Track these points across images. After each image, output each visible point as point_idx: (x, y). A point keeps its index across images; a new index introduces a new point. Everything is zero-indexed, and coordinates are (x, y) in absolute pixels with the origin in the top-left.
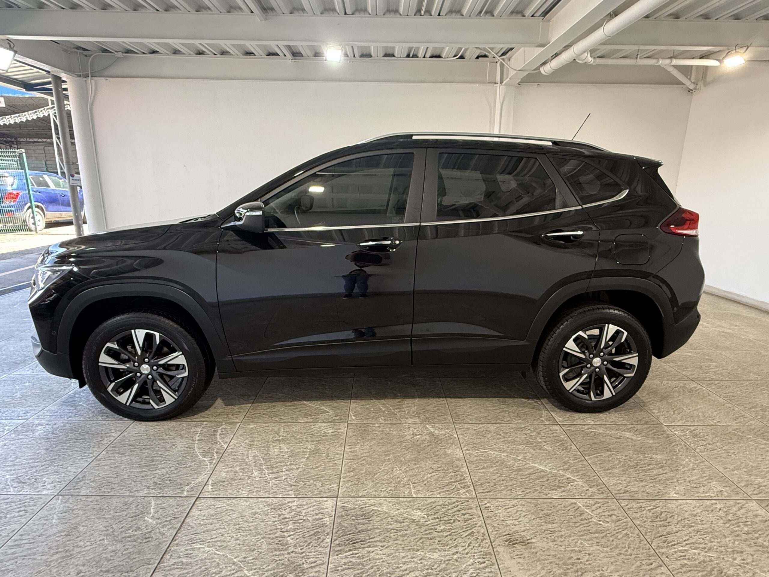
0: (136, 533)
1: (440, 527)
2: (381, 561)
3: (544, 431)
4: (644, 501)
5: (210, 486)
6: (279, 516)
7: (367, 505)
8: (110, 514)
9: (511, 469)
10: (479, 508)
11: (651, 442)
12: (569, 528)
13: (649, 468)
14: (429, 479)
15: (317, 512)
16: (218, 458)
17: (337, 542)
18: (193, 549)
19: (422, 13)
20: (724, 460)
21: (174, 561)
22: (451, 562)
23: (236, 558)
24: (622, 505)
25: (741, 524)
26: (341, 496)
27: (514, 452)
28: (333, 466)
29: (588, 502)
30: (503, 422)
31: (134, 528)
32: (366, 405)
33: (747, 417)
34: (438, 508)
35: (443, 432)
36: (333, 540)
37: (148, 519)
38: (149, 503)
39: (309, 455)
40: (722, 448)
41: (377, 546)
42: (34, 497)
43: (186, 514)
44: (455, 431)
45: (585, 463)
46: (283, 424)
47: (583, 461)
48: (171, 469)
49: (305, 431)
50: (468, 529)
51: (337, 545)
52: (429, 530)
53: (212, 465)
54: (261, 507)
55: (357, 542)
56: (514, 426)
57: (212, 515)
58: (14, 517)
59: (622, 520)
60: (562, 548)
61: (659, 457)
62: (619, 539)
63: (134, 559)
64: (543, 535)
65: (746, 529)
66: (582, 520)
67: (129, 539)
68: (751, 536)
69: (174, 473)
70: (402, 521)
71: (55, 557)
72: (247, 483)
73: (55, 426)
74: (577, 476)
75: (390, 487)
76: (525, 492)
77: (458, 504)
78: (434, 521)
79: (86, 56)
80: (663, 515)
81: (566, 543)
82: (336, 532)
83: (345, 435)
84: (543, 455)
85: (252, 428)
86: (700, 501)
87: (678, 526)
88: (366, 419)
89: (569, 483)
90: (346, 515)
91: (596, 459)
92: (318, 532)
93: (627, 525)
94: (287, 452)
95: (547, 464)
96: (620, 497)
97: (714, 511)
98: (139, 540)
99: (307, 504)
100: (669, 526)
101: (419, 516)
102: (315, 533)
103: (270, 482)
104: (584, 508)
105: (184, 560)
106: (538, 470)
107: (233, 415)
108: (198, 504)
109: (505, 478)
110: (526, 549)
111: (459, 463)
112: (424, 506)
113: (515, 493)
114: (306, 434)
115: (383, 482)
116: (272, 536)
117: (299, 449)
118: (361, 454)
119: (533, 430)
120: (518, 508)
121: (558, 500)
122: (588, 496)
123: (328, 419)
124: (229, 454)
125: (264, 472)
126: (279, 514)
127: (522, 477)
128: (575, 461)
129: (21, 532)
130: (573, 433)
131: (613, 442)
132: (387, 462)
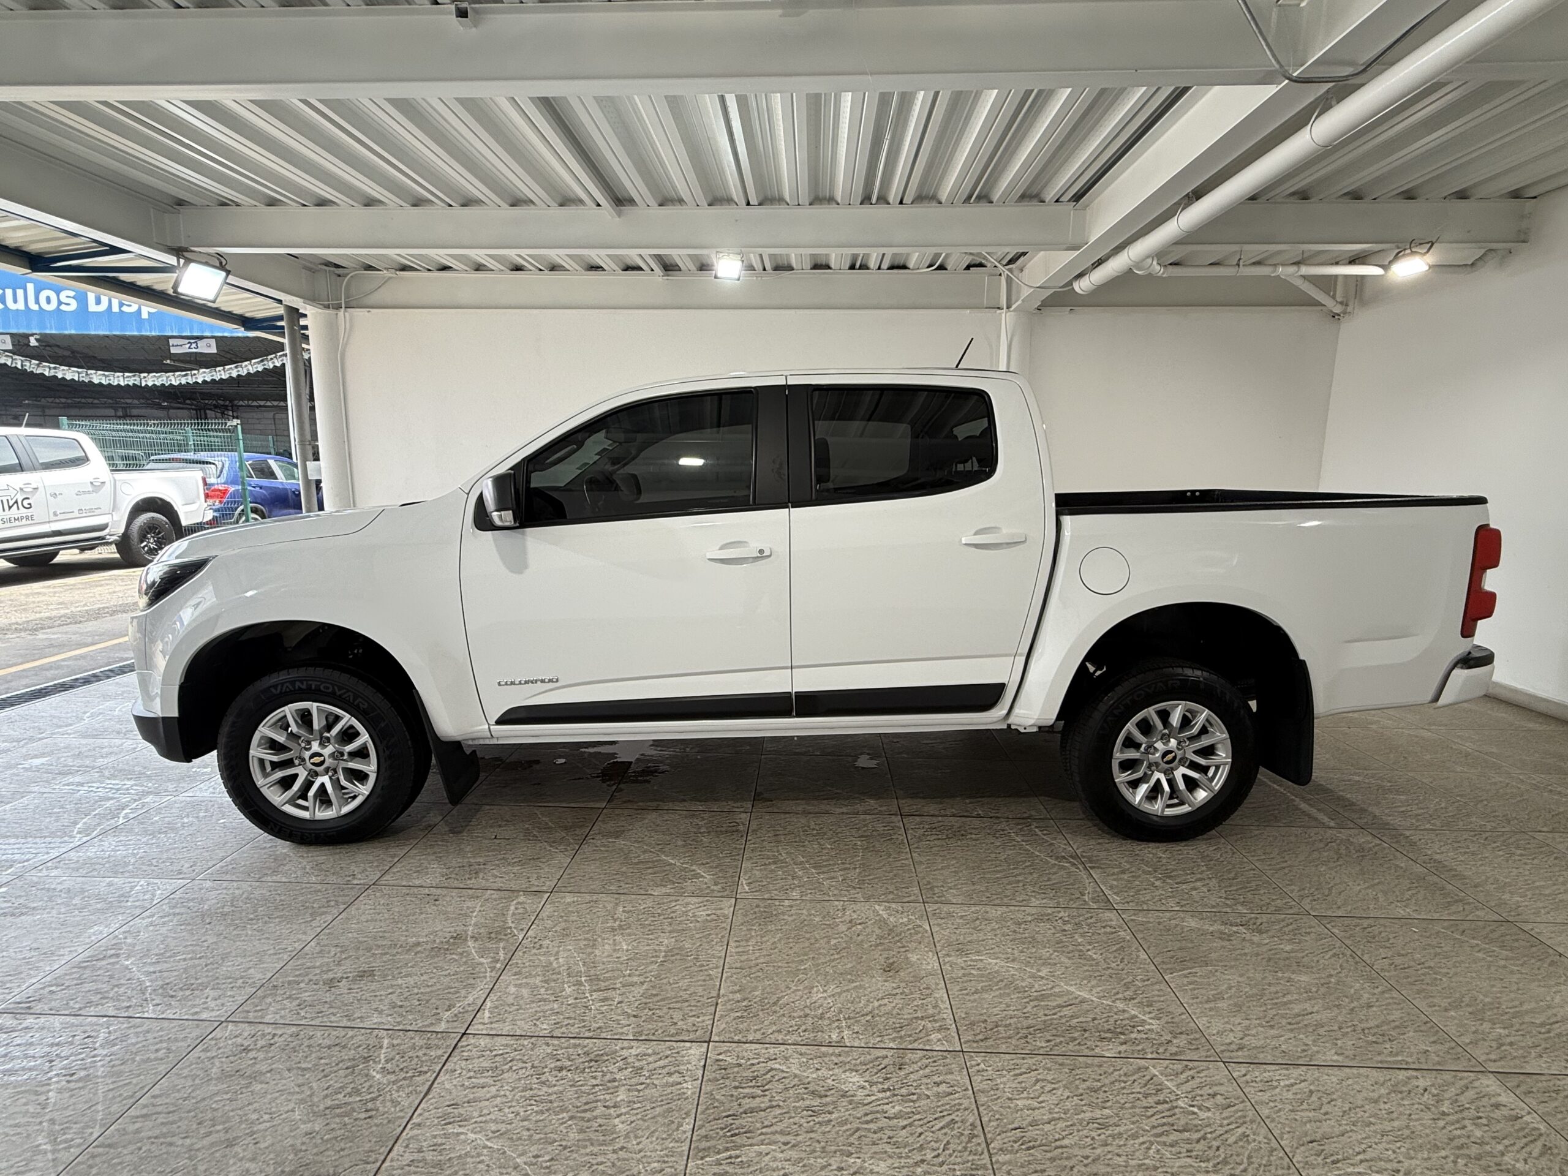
0: (351, 1100)
1: (893, 1107)
2: (782, 1172)
3: (1089, 922)
4: (1277, 1067)
5: (487, 1011)
7: (761, 1060)
8: (310, 1061)
9: (1025, 995)
10: (965, 1072)
11: (1288, 948)
12: (1134, 1119)
13: (1285, 1000)
14: (876, 1012)
15: (671, 1069)
16: (505, 960)
17: (703, 1132)
18: (446, 1136)
19: (874, 200)
20: (1429, 988)
21: (412, 1158)
23: (520, 1155)
24: (1235, 1075)
25: (1467, 1122)
26: (717, 1039)
27: (1032, 960)
28: (704, 980)
29: (1171, 1066)
30: (1014, 902)
31: (349, 1090)
32: (770, 864)
33: (1469, 904)
34: (890, 1069)
35: (905, 920)
36: (696, 1129)
37: (374, 1074)
38: (380, 1043)
39: (665, 956)
40: (1423, 963)
41: (775, 1143)
42: (187, 1023)
43: (441, 1065)
44: (925, 918)
45: (1164, 986)
46: (622, 897)
47: (1161, 983)
48: (422, 978)
49: (659, 911)
50: (945, 1113)
51: (702, 1137)
52: (873, 1112)
53: (494, 972)
54: (572, 1057)
55: (739, 1134)
56: (1034, 911)
57: (486, 1069)
58: (148, 1060)
59: (1234, 1106)
60: (1121, 1160)
61: (1304, 978)
62: (1230, 1145)
63: (343, 1150)
64: (1086, 1132)
65: (1478, 1133)
66: (1158, 1103)
67: (338, 1111)
68: (1488, 1148)
69: (428, 986)
70: (823, 1093)
71: (206, 1142)
72: (551, 1010)
73: (237, 892)
74: (1150, 1013)
75: (805, 1024)
76: (1052, 1043)
77: (927, 1061)
78: (881, 1095)
79: (339, 276)
80: (1314, 1098)
81: (1128, 1148)
82: (703, 1113)
83: (730, 920)
84: (1086, 968)
85: (569, 904)
86: (1385, 1072)
87: (1344, 1122)
88: (768, 892)
89: (1134, 1027)
90: (723, 1078)
91: (1186, 980)
92: (670, 1110)
93: (1245, 1117)
94: (627, 951)
95: (1093, 987)
96: (1231, 1058)
97: (1412, 1094)
98: (355, 1114)
99: (655, 1053)
100: (1326, 1120)
101: (854, 1083)
102: (665, 1112)
103: (593, 1007)
104: (1164, 1078)
105: (429, 1156)
106: (1076, 998)
107: (538, 878)
108: (462, 1047)
109: (1016, 1012)
110: (1052, 1160)
111: (931, 981)
112: (865, 1065)
113: (1034, 1043)
114: (662, 917)
115: (793, 1014)
116: (588, 1115)
117: (648, 945)
118: (756, 959)
119: (1067, 919)
120: (1039, 1074)
121: (1113, 1060)
122: (1171, 1054)
123: (701, 890)
124: (524, 952)
125: (583, 988)
126: (603, 1071)
127: (1046, 1012)
128: (1146, 983)
129: (156, 1091)
130: (1141, 928)
131: (1216, 947)
132: (801, 976)
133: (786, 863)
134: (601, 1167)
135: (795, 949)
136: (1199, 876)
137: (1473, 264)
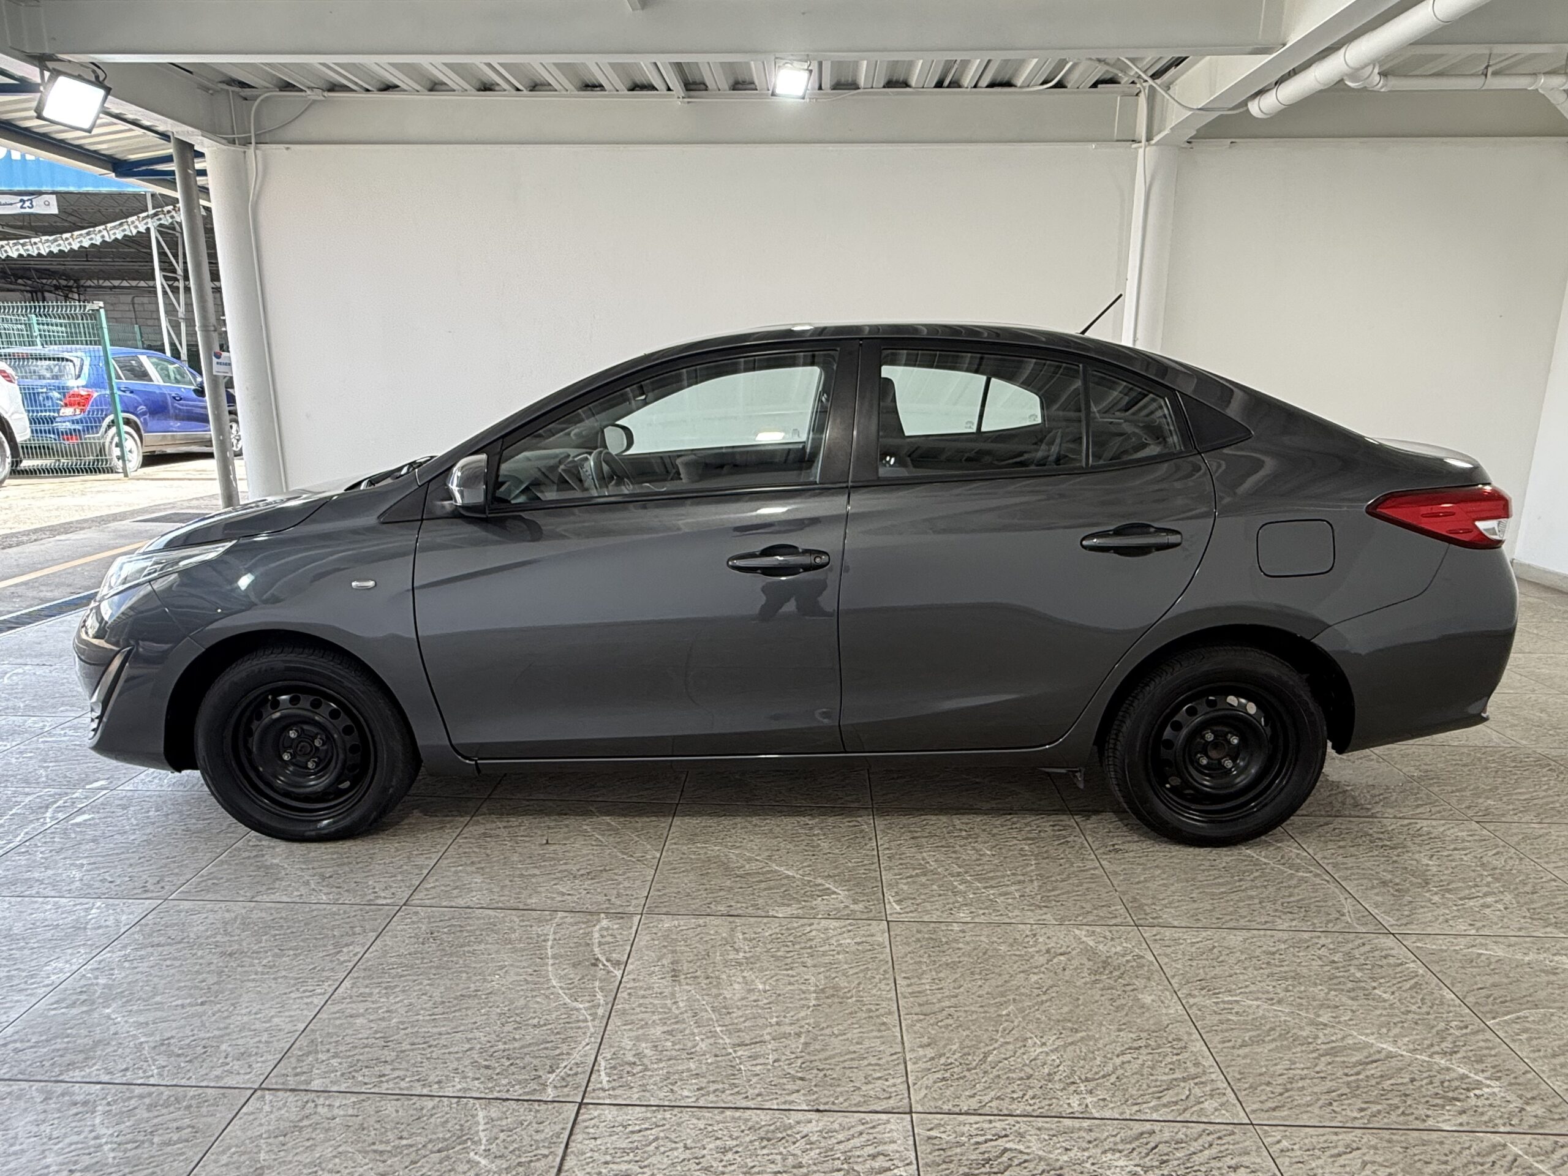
3: (1363, 949)
5: (603, 1073)
7: (990, 1137)
8: (388, 1142)
9: (1311, 1047)
10: (1266, 1153)
14: (1120, 1072)
15: (870, 1150)
16: (607, 1004)
26: (920, 1109)
27: (1304, 1002)
29: (1535, 1143)
30: (1255, 925)
32: (917, 875)
35: (1119, 949)
37: (477, 1157)
38: (473, 1116)
39: (817, 999)
43: (563, 1146)
44: (1145, 946)
46: (737, 920)
47: (1483, 1031)
48: (506, 1029)
54: (735, 1134)
56: (1283, 936)
57: (625, 1151)
69: (515, 1040)
73: (227, 915)
74: (1483, 1071)
75: (1031, 1088)
76: (1368, 1112)
77: (1210, 1138)
79: (246, 99)
84: (1378, 1012)
85: (669, 930)
88: (927, 912)
89: (1468, 1090)
91: (1516, 1027)
94: (764, 991)
95: (1397, 1037)
99: (842, 1128)
103: (742, 1067)
104: (1531, 1160)
106: (1379, 1052)
107: (618, 896)
108: (584, 1121)
109: (1305, 1072)
111: (1182, 1030)
112: (1130, 1143)
113: (1344, 1113)
114: (797, 947)
115: (1011, 1075)
117: (790, 984)
118: (939, 1001)
119: (1331, 946)
120: (1364, 1154)
121: (1456, 1134)
122: (1530, 1127)
123: (838, 910)
124: (629, 994)
125: (721, 1041)
126: (781, 1153)
127: (1346, 1071)
128: (1464, 1031)
130: (1435, 958)
131: (1541, 983)
132: (1005, 1024)
133: (939, 874)
135: (986, 989)
136: (1486, 889)
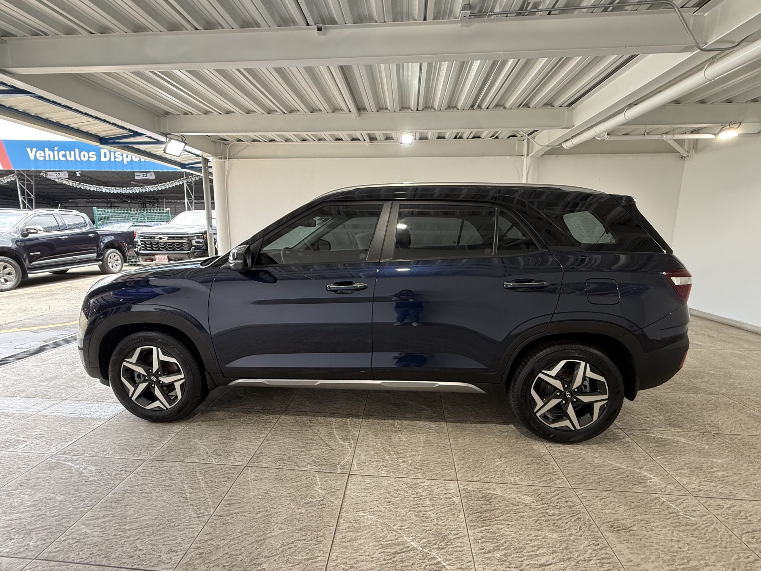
0: (312, 500)
1: (550, 511)
2: (511, 537)
4: (720, 500)
5: (355, 465)
6: (417, 494)
7: (484, 489)
8: (289, 484)
9: (592, 464)
10: (577, 497)
12: (661, 520)
14: (527, 470)
15: (445, 492)
17: (470, 518)
18: (358, 516)
19: (475, 107)
21: (348, 525)
22: (569, 542)
23: (394, 526)
24: (701, 502)
26: (460, 480)
28: (445, 455)
29: (670, 497)
31: (310, 496)
34: (542, 495)
36: (466, 517)
38: (315, 477)
39: (424, 444)
41: (503, 524)
42: (231, 466)
43: (345, 487)
45: (654, 463)
47: (652, 461)
48: (322, 451)
49: (414, 425)
50: (575, 514)
51: (470, 521)
52: (542, 513)
54: (400, 485)
55: (485, 520)
57: (365, 490)
59: (706, 515)
60: (662, 537)
61: (719, 461)
62: (710, 533)
63: (318, 521)
64: (641, 524)
66: (670, 513)
67: (309, 505)
69: (326, 454)
70: (516, 504)
72: (383, 465)
74: (652, 474)
75: (497, 474)
76: (612, 486)
77: (558, 492)
78: (543, 506)
79: (226, 145)
80: (742, 513)
81: (663, 532)
82: (466, 510)
83: (446, 429)
85: (373, 422)
89: (647, 480)
91: (664, 460)
92: (452, 509)
93: (713, 521)
94: (406, 441)
96: (696, 495)
98: (317, 506)
100: (751, 523)
101: (529, 500)
102: (450, 510)
103: (401, 465)
104: (669, 503)
105: (355, 524)
108: (351, 480)
110: (630, 535)
112: (531, 493)
113: (604, 486)
115: (490, 470)
116: (416, 510)
120: (611, 499)
121: (643, 494)
122: (668, 492)
125: (393, 456)
127: (604, 472)
129: (229, 494)
134: (431, 532)
137: (758, 133)
